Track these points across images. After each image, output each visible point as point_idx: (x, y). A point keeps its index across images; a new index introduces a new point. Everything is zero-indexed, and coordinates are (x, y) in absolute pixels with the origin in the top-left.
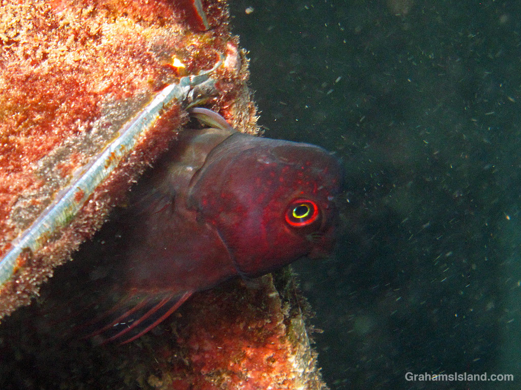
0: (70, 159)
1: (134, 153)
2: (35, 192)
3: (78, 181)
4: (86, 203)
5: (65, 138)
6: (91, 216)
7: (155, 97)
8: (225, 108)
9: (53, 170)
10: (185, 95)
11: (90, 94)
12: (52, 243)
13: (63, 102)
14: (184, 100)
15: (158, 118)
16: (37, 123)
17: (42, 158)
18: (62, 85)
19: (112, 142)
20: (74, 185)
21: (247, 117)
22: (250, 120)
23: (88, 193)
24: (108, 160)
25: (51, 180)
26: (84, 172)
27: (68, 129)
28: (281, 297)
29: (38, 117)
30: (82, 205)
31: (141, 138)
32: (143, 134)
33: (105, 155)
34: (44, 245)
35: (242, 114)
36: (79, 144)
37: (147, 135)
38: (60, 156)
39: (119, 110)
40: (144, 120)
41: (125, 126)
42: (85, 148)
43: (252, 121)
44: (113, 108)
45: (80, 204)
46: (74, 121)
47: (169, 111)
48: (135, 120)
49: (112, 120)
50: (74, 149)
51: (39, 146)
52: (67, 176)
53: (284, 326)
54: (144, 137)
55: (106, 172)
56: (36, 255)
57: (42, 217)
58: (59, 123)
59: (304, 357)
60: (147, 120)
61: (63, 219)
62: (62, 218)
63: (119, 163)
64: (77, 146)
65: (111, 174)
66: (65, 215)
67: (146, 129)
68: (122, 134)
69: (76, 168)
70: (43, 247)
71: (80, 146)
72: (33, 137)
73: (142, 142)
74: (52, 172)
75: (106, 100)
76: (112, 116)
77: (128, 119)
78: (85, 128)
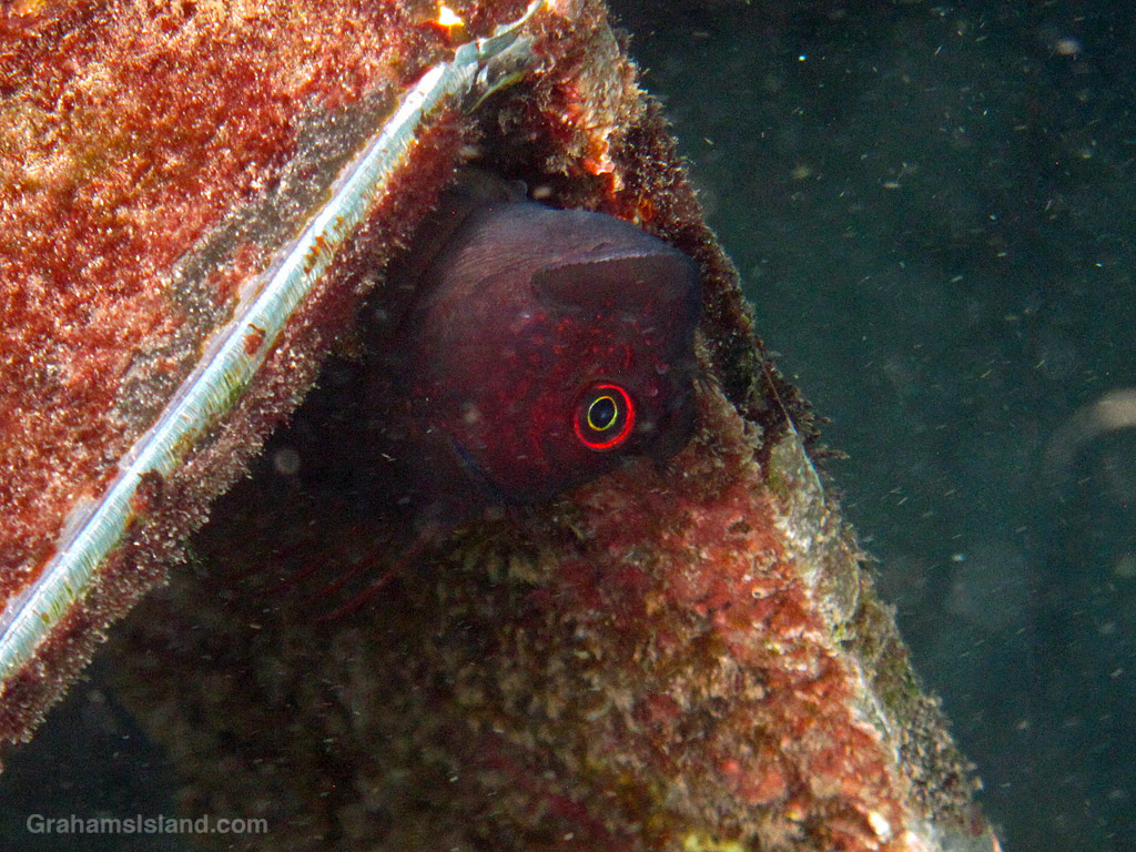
0: (235, 260)
1: (366, 228)
2: (165, 342)
3: (249, 309)
4: (271, 355)
5: (226, 209)
6: (280, 380)
7: (404, 100)
8: (564, 82)
9: (202, 286)
10: (470, 84)
11: (275, 99)
12: (203, 451)
13: (222, 122)
14: (468, 92)
15: (412, 144)
16: (171, 175)
17: (179, 258)
18: (221, 79)
19: (317, 213)
20: (241, 320)
21: (616, 89)
22: (624, 92)
23: (272, 334)
24: (311, 253)
25: (196, 309)
26: (261, 289)
27: (231, 187)
28: (740, 412)
29: (172, 161)
30: (263, 359)
31: (378, 193)
32: (381, 185)
33: (305, 245)
34: (186, 459)
35: (604, 85)
36: (254, 220)
37: (391, 186)
38: (215, 253)
39: (333, 134)
40: (382, 155)
41: (343, 173)
42: (265, 229)
43: (629, 93)
44: (321, 129)
45: (258, 358)
46: (242, 166)
47: (435, 125)
48: (365, 157)
49: (318, 160)
50: (242, 233)
51: (173, 229)
52: (229, 301)
53: (756, 466)
54: (383, 191)
55: (306, 281)
56: (171, 483)
57: (180, 400)
58: (214, 174)
59: (809, 516)
60: (389, 154)
61: (223, 397)
62: (221, 396)
63: (336, 255)
64: (249, 225)
65: (319, 282)
66: (227, 389)
67: (387, 172)
68: (337, 192)
69: (246, 279)
70: (186, 464)
71: (255, 226)
72: (162, 207)
73: (380, 201)
74: (200, 292)
75: (309, 111)
76: (319, 150)
77: (349, 156)
78: (265, 181)
